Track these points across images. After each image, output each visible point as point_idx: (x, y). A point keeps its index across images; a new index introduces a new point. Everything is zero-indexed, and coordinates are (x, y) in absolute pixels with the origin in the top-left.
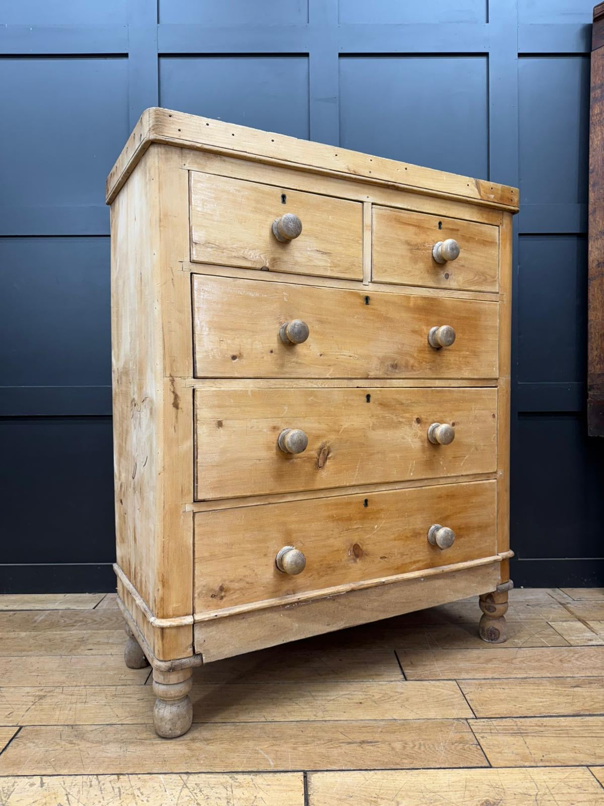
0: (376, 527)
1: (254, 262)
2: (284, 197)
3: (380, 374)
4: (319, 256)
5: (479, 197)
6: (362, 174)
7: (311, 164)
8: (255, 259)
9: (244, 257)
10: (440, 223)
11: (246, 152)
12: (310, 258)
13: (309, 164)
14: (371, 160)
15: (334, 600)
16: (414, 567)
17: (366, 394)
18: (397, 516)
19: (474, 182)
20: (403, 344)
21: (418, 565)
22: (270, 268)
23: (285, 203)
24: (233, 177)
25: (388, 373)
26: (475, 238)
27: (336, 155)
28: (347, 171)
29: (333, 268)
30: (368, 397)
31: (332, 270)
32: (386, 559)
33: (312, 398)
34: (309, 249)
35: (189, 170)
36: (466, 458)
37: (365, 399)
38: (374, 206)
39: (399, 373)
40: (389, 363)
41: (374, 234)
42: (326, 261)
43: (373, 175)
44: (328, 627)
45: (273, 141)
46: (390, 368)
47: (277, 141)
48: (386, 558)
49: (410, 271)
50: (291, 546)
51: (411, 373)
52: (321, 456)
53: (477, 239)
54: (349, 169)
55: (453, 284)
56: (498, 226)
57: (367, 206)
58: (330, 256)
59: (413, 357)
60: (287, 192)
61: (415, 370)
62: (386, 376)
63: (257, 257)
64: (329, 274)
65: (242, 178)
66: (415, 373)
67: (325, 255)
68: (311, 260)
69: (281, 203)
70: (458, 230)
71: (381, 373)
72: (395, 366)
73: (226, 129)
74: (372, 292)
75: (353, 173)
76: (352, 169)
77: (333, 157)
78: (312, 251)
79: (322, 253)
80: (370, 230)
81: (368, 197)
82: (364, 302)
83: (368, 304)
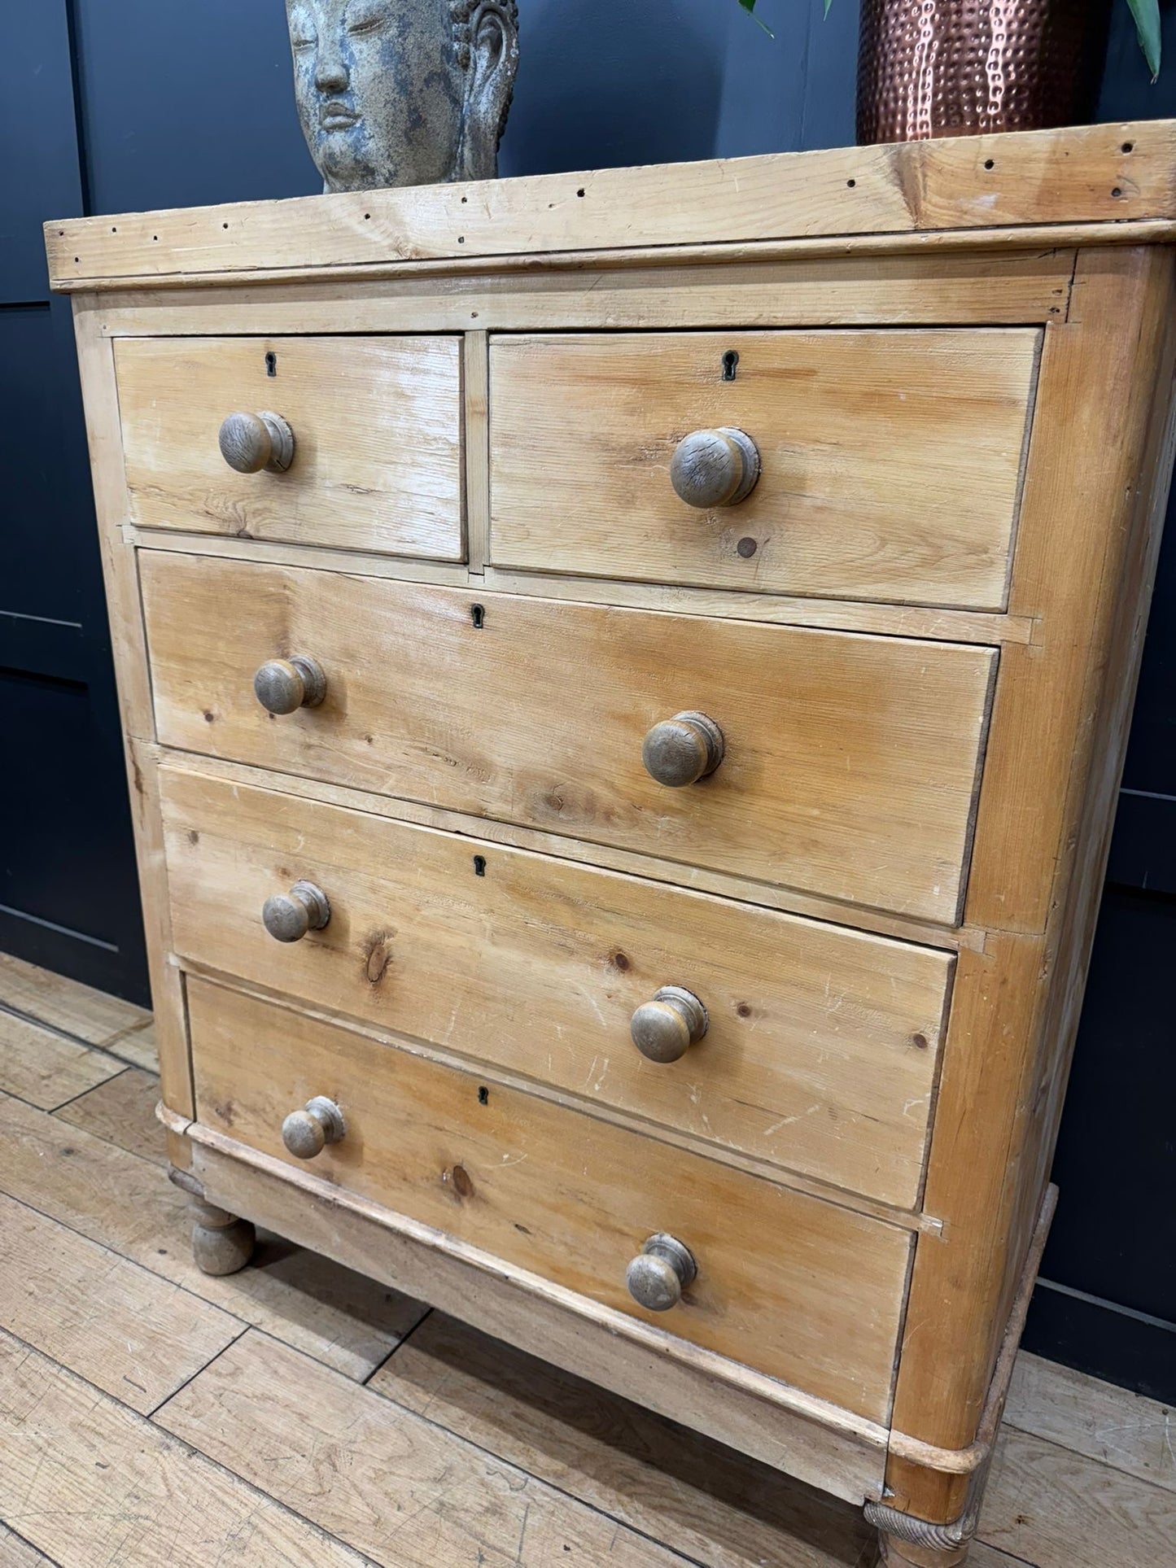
0: (506, 1156)
1: (224, 520)
2: (271, 358)
3: (515, 812)
4: (352, 499)
5: (907, 223)
6: (439, 254)
7: (308, 263)
8: (225, 516)
9: (209, 512)
10: (731, 359)
11: (179, 272)
12: (333, 507)
13: (302, 263)
14: (464, 200)
15: (405, 1242)
16: (601, 1293)
17: (474, 855)
18: (562, 1161)
19: (885, 160)
20: (582, 748)
21: (612, 1295)
22: (252, 535)
23: (275, 375)
24: (179, 333)
25: (537, 815)
26: (896, 395)
27: (367, 217)
28: (393, 256)
30: (480, 864)
32: (528, 1235)
33: (349, 831)
34: (328, 483)
35: (112, 337)
36: (787, 1121)
37: (472, 866)
38: (494, 338)
39: (568, 822)
40: (540, 790)
41: (495, 428)
42: (369, 512)
43: (470, 245)
44: (393, 1280)
45: (226, 226)
46: (542, 806)
47: (234, 225)
48: (528, 1232)
49: (607, 535)
50: (332, 1100)
51: (604, 831)
52: (373, 958)
53: (903, 397)
54: (397, 250)
55: (774, 577)
56: (1042, 325)
57: (475, 345)
58: (378, 498)
59: (611, 786)
60: (274, 346)
61: (615, 825)
62: (529, 822)
63: (231, 510)
65: (194, 332)
66: (617, 833)
67: (364, 498)
68: (334, 512)
69: (268, 377)
70: (811, 373)
71: (516, 810)
72: (556, 803)
73: (143, 228)
74: (490, 594)
75: (414, 257)
76: (411, 246)
77: (360, 223)
78: (336, 488)
79: (359, 493)
80: (482, 414)
81: (474, 315)
82: (472, 621)
83: (482, 627)
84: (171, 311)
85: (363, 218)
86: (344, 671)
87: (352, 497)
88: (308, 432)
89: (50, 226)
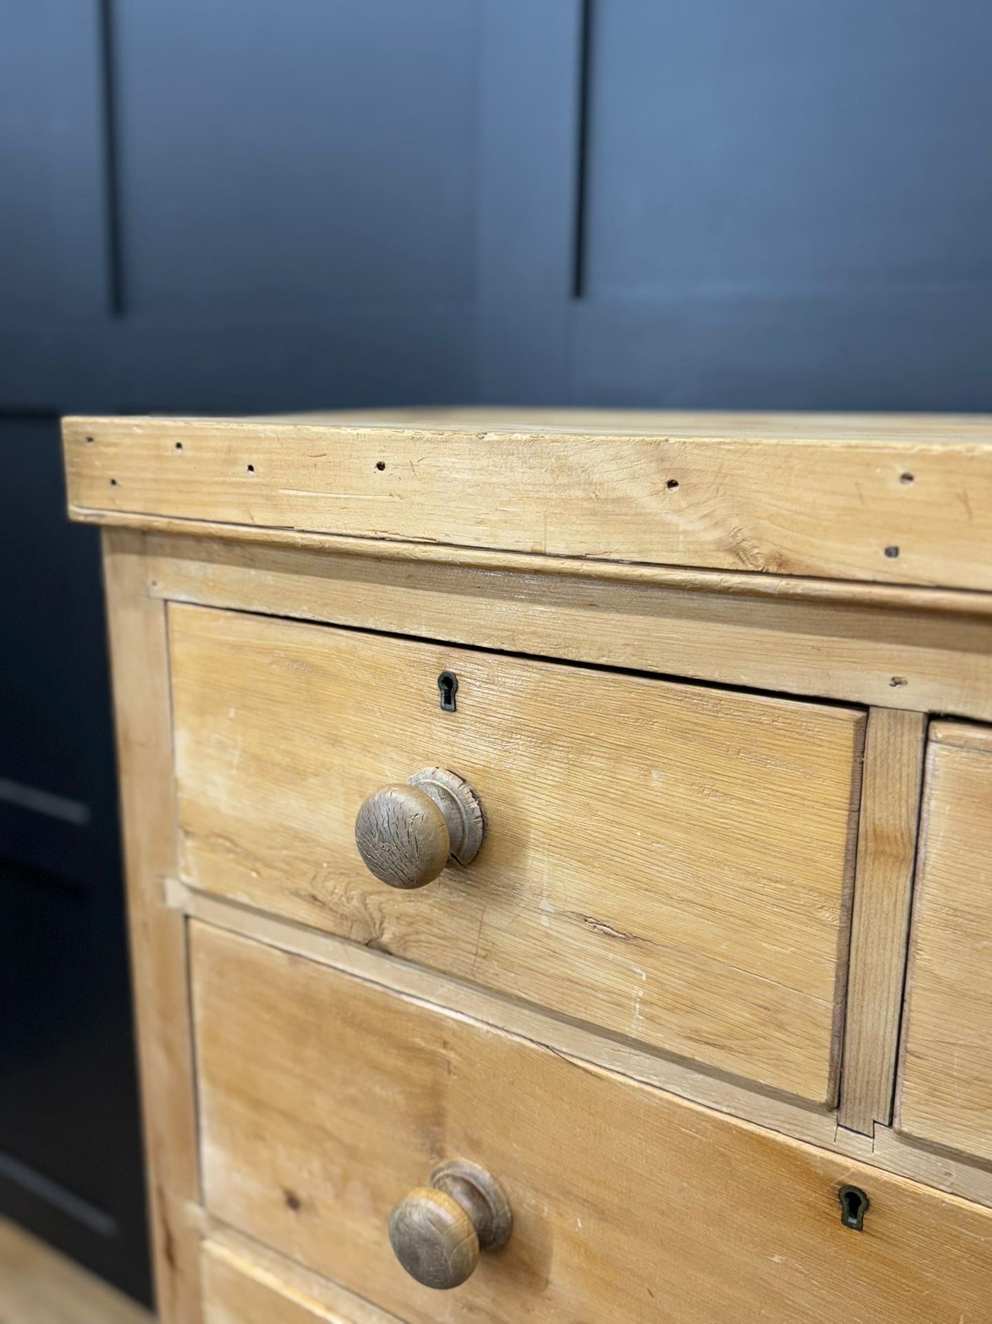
1: (343, 917)
2: (448, 685)
4: (596, 945)
6: (834, 569)
7: (538, 548)
8: (345, 911)
9: (315, 898)
11: (291, 528)
12: (553, 945)
13: (528, 547)
14: (907, 478)
22: (393, 948)
23: (455, 711)
24: (282, 613)
27: (672, 484)
28: (728, 561)
29: (655, 1011)
31: (650, 1019)
34: (545, 904)
35: (166, 601)
38: (940, 730)
41: (928, 891)
42: (628, 973)
43: (913, 565)
45: (381, 466)
47: (396, 467)
54: (735, 551)
58: (647, 953)
60: (458, 663)
63: (355, 902)
64: (635, 1028)
65: (309, 616)
67: (619, 946)
68: (555, 954)
69: (439, 710)
73: (229, 450)
74: (885, 1176)
75: (773, 569)
76: (766, 549)
77: (654, 494)
78: (560, 915)
79: (606, 934)
80: (900, 860)
81: (896, 682)
82: (838, 1214)
83: (860, 1229)
84: (270, 578)
85: (662, 485)
86: (547, 1210)
87: (594, 939)
88: (512, 813)
89: (73, 424)
